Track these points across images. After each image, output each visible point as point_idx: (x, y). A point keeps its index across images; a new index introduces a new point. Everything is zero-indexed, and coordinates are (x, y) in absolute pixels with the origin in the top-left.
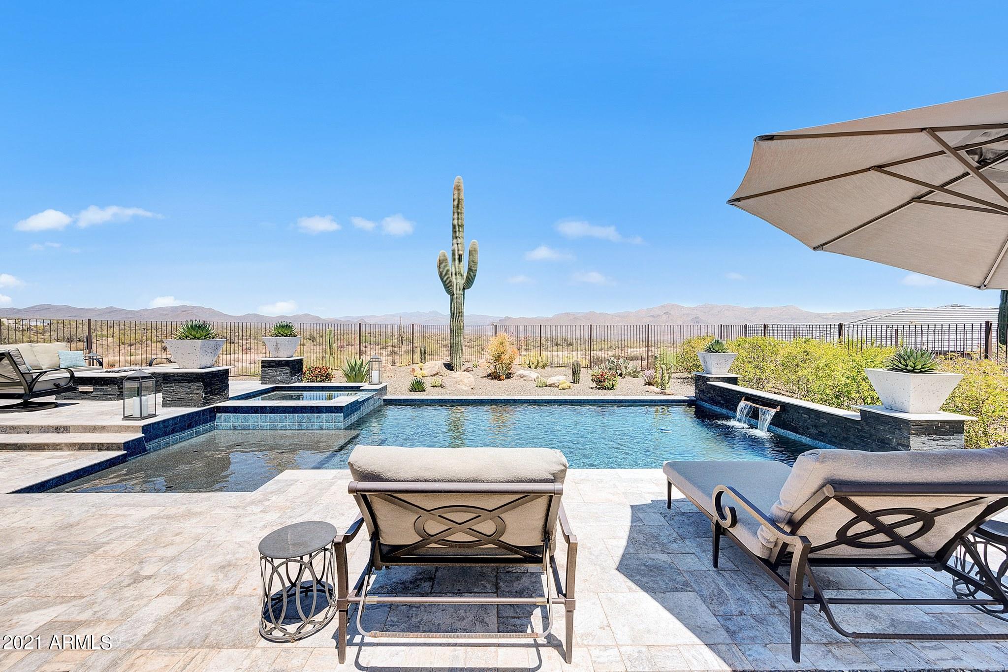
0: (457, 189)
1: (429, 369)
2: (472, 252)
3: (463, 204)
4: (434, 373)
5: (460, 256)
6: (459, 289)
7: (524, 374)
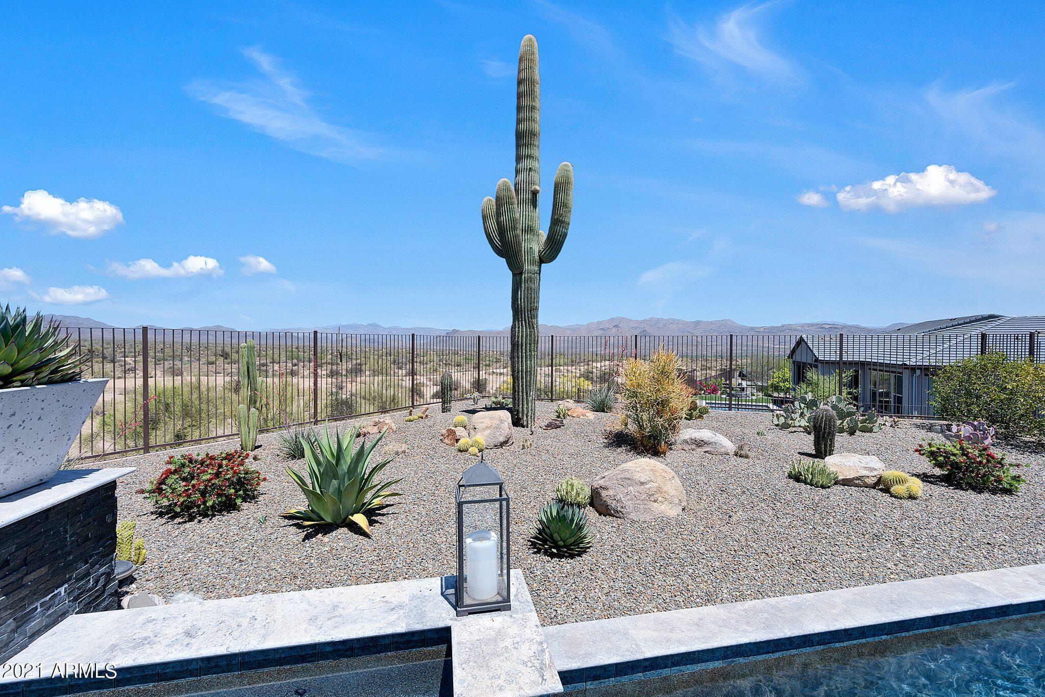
0: (525, 60)
1: (488, 431)
2: (561, 187)
3: (537, 89)
4: (502, 439)
5: (535, 193)
6: (532, 263)
7: (705, 439)
